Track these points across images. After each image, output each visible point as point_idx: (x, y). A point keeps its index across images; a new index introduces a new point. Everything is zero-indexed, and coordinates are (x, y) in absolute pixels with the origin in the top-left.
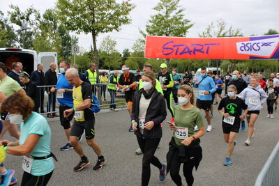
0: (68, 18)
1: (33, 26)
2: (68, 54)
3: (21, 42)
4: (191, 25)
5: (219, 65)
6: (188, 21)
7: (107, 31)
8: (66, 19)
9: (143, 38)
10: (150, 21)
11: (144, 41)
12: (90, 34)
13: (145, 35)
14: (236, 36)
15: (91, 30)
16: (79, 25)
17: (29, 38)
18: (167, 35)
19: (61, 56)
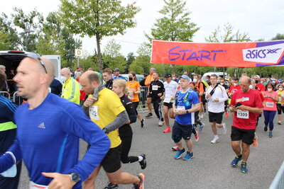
0: (72, 21)
1: (36, 29)
2: (72, 57)
3: (24, 45)
4: (198, 29)
5: (226, 69)
6: (195, 25)
7: (111, 35)
8: (69, 22)
9: (148, 42)
10: (156, 25)
11: (149, 45)
13: (150, 39)
14: (243, 40)
15: (95, 33)
17: (32, 41)
18: (173, 39)
19: (65, 59)
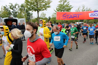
0: (29, 6)
1: (17, 10)
2: (29, 19)
3: (13, 15)
4: (72, 7)
5: (83, 21)
7: (42, 10)
8: (28, 7)
9: (55, 12)
10: (58, 6)
11: (55, 13)
12: (37, 12)
13: (56, 11)
14: (89, 10)
15: (37, 10)
16: (33, 9)
17: (16, 14)
18: (64, 11)
19: (27, 19)
